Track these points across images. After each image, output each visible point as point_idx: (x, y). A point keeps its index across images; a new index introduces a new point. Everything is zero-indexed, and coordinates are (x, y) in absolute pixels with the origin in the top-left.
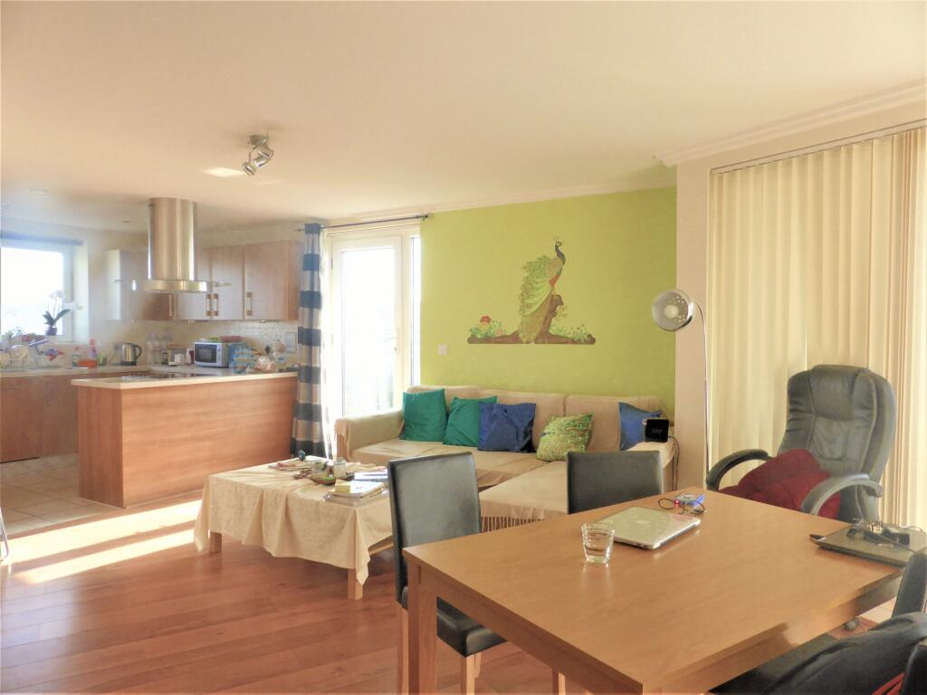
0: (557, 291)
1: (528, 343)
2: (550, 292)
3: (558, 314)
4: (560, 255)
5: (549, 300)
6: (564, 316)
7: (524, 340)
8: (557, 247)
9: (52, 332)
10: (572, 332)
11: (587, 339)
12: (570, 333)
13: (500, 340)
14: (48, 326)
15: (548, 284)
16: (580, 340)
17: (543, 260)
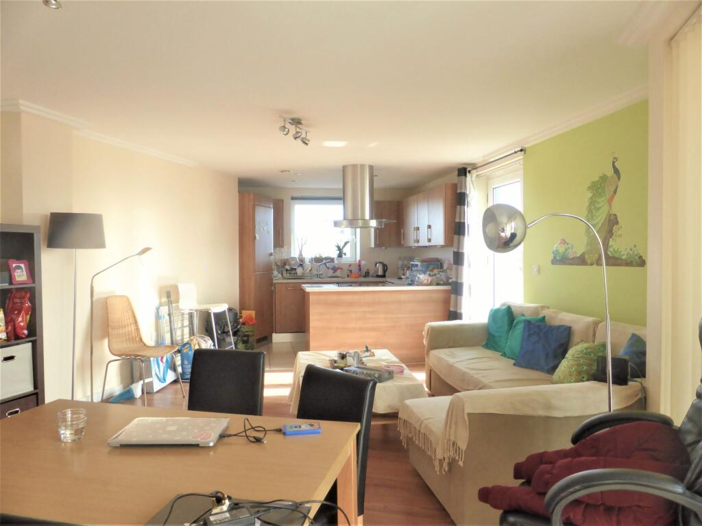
0: (614, 211)
1: (592, 264)
2: (609, 211)
3: (615, 234)
4: (616, 171)
5: (607, 220)
6: (621, 235)
7: (589, 261)
8: (614, 163)
9: (340, 256)
10: (626, 253)
11: (638, 261)
12: (623, 255)
13: (571, 261)
14: (338, 252)
15: (607, 204)
16: (632, 261)
17: (604, 178)
